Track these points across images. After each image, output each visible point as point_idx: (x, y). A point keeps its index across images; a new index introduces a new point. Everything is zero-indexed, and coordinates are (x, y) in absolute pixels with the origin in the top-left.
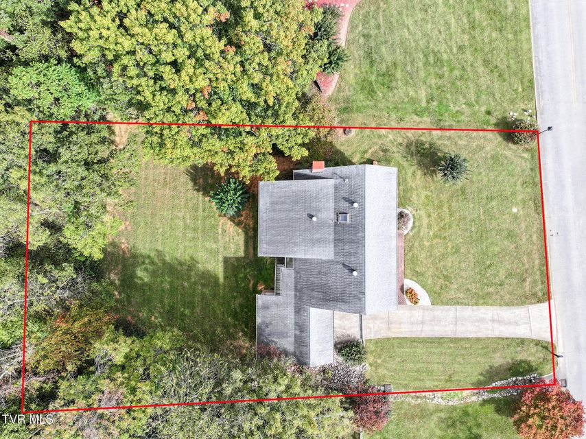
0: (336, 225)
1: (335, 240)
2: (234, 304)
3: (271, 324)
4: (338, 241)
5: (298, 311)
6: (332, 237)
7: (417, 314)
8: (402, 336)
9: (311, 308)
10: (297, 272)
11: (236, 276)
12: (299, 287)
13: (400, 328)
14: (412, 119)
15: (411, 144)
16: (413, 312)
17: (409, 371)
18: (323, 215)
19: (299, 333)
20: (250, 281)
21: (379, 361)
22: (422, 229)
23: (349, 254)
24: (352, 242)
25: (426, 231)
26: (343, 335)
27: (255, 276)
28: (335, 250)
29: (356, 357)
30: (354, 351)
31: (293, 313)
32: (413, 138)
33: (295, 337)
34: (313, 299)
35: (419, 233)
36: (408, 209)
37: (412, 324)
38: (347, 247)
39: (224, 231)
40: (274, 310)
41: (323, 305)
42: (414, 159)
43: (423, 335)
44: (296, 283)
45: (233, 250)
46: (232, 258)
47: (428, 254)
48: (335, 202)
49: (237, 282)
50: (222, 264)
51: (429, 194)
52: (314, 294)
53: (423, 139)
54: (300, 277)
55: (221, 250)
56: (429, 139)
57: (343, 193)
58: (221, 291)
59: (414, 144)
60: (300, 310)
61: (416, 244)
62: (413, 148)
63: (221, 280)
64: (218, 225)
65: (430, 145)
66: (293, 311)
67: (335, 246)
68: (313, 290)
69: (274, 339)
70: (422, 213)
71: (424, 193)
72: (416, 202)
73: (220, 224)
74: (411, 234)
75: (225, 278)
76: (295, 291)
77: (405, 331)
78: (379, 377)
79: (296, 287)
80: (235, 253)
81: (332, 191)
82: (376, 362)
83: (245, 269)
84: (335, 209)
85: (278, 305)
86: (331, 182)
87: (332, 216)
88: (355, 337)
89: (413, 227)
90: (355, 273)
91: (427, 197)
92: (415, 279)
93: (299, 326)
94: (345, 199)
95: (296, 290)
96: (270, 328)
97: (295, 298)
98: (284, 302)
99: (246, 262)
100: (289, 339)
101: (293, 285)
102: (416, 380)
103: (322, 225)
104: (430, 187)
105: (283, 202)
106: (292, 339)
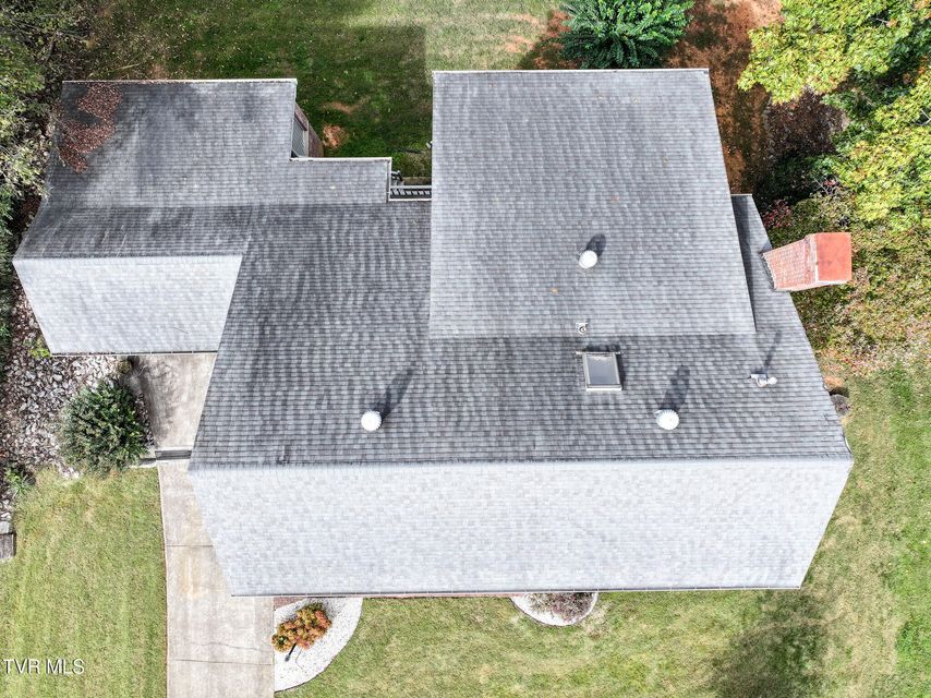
0: (571, 345)
1: (507, 341)
2: (278, 60)
3: (192, 127)
4: (506, 350)
5: (234, 219)
6: (519, 328)
7: (242, 643)
8: (170, 593)
9: (239, 259)
10: (375, 212)
11: (366, 62)
12: (323, 219)
13: (196, 585)
14: (891, 613)
15: (810, 613)
16: (252, 630)
17: (56, 614)
18: (603, 294)
19: (150, 220)
20: (350, 103)
21: (89, 515)
22: (529, 657)
23: (452, 398)
24: (506, 407)
25: (527, 672)
26: (170, 393)
27: (367, 118)
28: (468, 342)
29: (81, 438)
30: (106, 432)
31: (226, 202)
32: (829, 617)
33: (138, 210)
34: (275, 266)
35: (519, 647)
36: (599, 606)
37: (212, 627)
38: (482, 389)
39: (505, 27)
40: (238, 137)
41: (247, 302)
42: (763, 622)
43: (174, 666)
44: (337, 210)
45: (447, 53)
46: (422, 50)
47: (447, 679)
48: (662, 339)
49: (348, 66)
50: (403, 23)
51: (650, 679)
52: (294, 269)
53: (831, 653)
54: (360, 223)
55: (448, 22)
56: (831, 673)
57: (703, 369)
58: (319, 22)
59: (811, 622)
60: (238, 223)
61: (480, 638)
62: (798, 620)
63: (354, 22)
64: (522, 11)
65: (814, 677)
66: (235, 202)
67: (482, 341)
68: (309, 264)
69: (135, 138)
70: (586, 656)
71: (651, 659)
72: (623, 634)
73: (527, 17)
74: (514, 620)
75: (362, 34)
76: (307, 207)
77: (187, 603)
78: (41, 515)
79: (324, 208)
80: (437, 58)
81: (707, 326)
82: (87, 507)
83: (387, 89)
84: (635, 339)
85: (257, 149)
86: (741, 322)
87: (605, 330)
88: (164, 434)
89: (538, 627)
90: (371, 421)
91: (641, 670)
92: (362, 636)
93: (177, 222)
94: (681, 377)
95: (311, 210)
96: (176, 126)
97: (281, 207)
98: (268, 169)
99: (411, 92)
100: (133, 190)
101: (329, 201)
102: (28, 638)
103: (565, 290)
104: (674, 680)
105: (639, 152)
106: (131, 199)
